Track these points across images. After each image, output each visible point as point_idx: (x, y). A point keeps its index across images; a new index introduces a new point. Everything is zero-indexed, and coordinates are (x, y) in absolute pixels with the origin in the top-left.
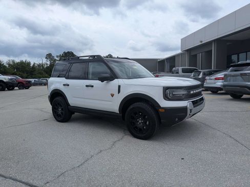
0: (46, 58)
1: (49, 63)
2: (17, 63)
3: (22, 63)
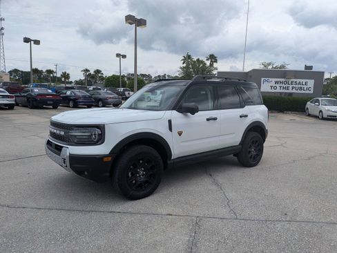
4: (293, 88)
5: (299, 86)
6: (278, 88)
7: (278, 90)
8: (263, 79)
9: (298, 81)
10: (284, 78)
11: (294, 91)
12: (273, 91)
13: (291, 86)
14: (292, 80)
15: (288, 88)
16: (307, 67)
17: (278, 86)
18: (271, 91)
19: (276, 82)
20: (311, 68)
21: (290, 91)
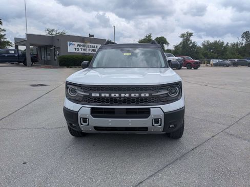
0: (242, 37)
1: (244, 42)
2: (211, 44)
3: (216, 43)
4: (89, 50)
5: (93, 48)
6: (80, 50)
7: (80, 51)
8: (68, 42)
9: (92, 45)
10: (83, 42)
11: (90, 52)
12: (77, 51)
13: (88, 48)
14: (88, 44)
15: (86, 50)
16: (90, 35)
17: (80, 48)
18: (75, 52)
19: (78, 45)
20: (93, 36)
21: (88, 52)
